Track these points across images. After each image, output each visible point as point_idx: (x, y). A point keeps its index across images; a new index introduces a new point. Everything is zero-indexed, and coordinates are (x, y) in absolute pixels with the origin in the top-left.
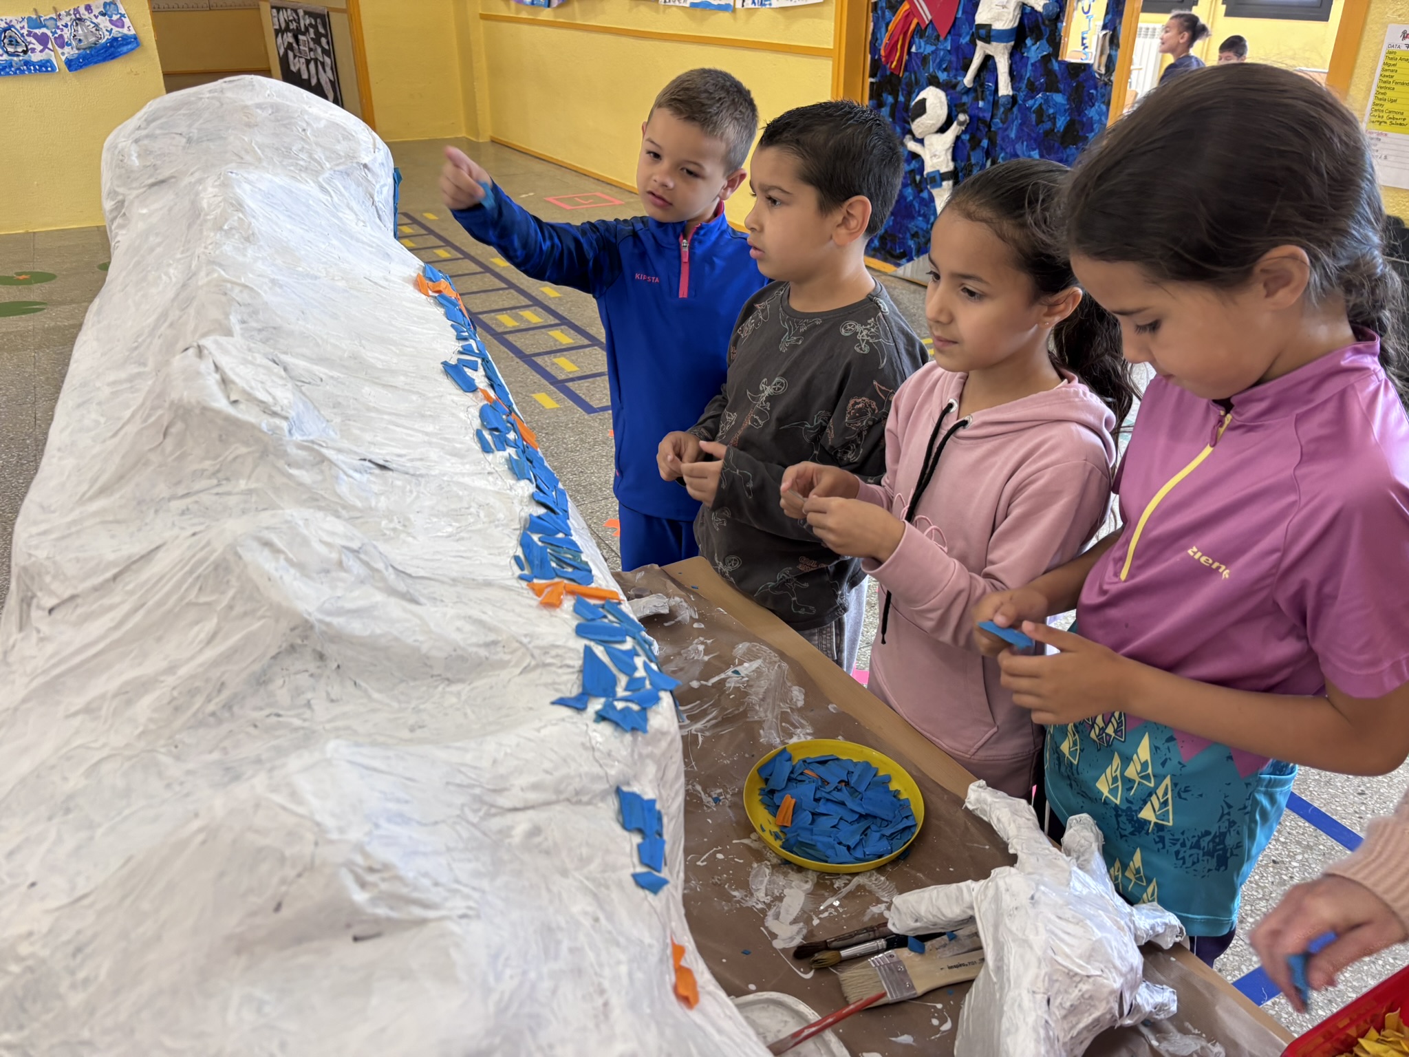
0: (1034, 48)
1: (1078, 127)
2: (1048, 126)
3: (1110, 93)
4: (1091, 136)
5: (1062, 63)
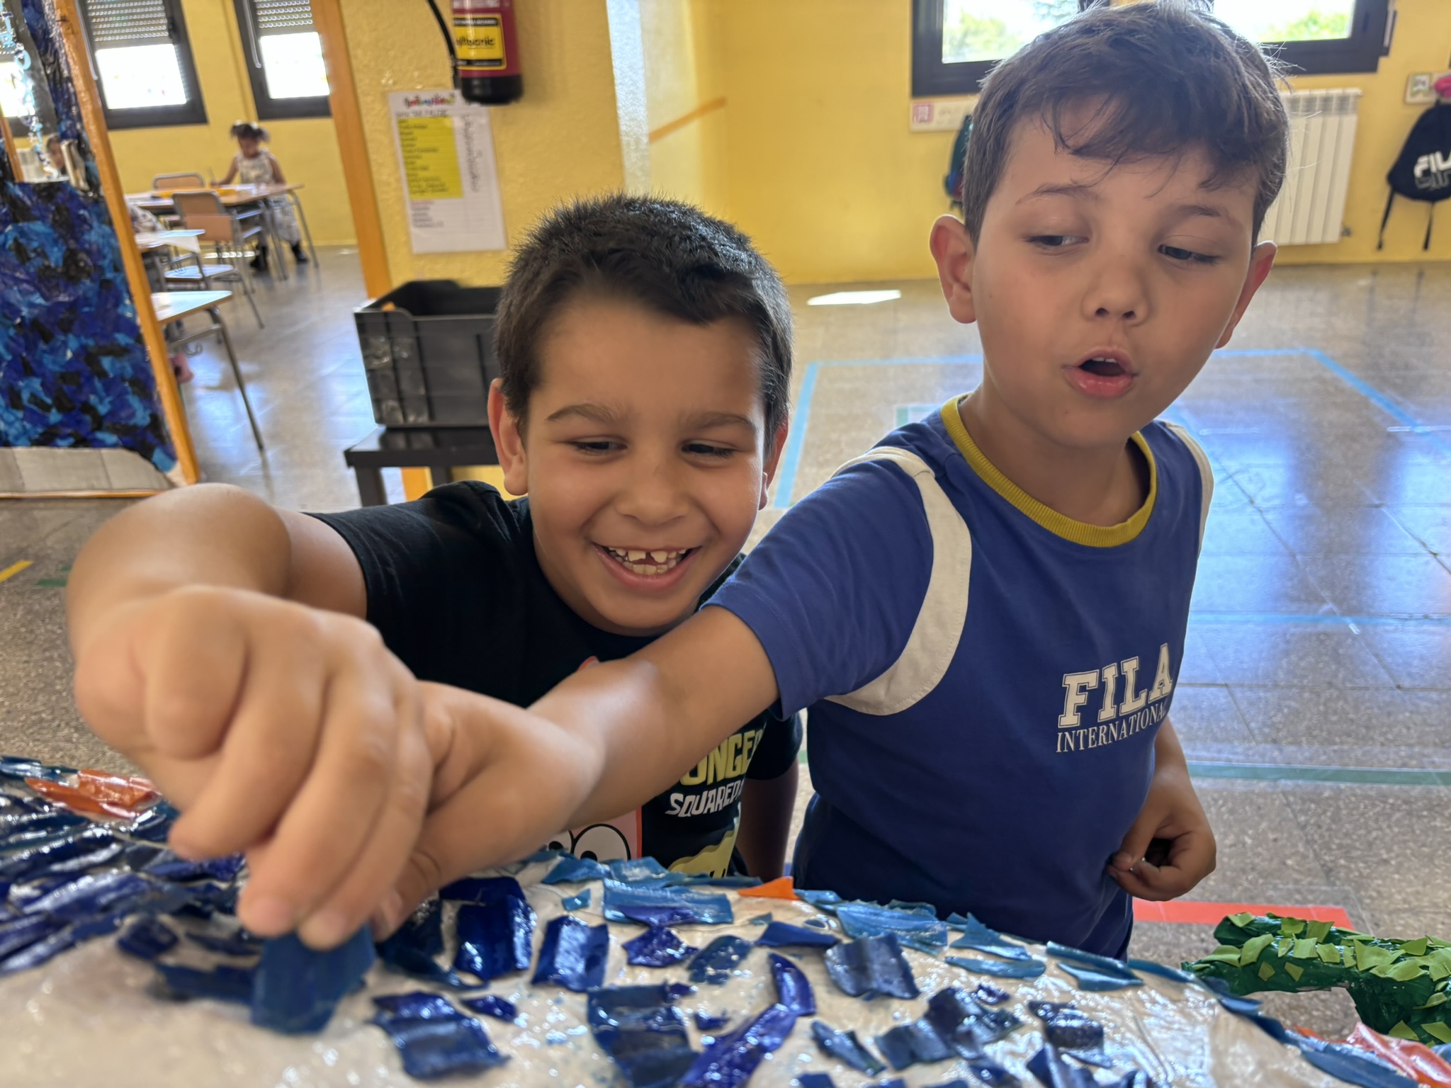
1: (83, 256)
2: (39, 262)
3: (107, 211)
4: (106, 263)
5: (23, 186)
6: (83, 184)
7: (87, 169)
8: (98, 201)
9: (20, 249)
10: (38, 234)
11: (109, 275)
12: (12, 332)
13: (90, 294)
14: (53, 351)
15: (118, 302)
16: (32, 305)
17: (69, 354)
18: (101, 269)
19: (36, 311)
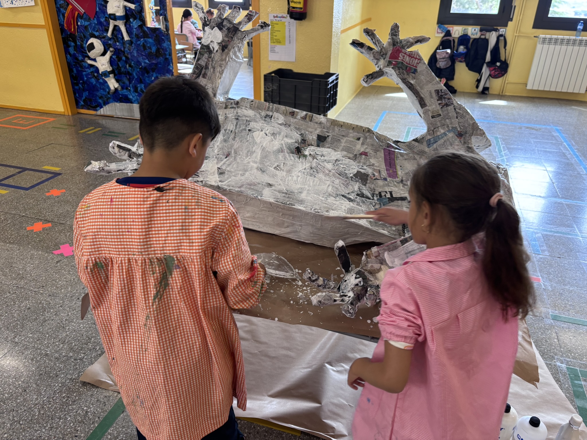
0: (134, 22)
1: (161, 50)
2: (149, 50)
3: (170, 38)
4: (167, 53)
5: (148, 28)
6: (165, 30)
7: (166, 25)
8: (168, 35)
9: (144, 46)
10: (150, 42)
11: (167, 57)
12: (138, 70)
13: (161, 62)
14: (148, 77)
15: (169, 65)
16: (145, 63)
17: (153, 78)
18: (165, 54)
19: (146, 65)
